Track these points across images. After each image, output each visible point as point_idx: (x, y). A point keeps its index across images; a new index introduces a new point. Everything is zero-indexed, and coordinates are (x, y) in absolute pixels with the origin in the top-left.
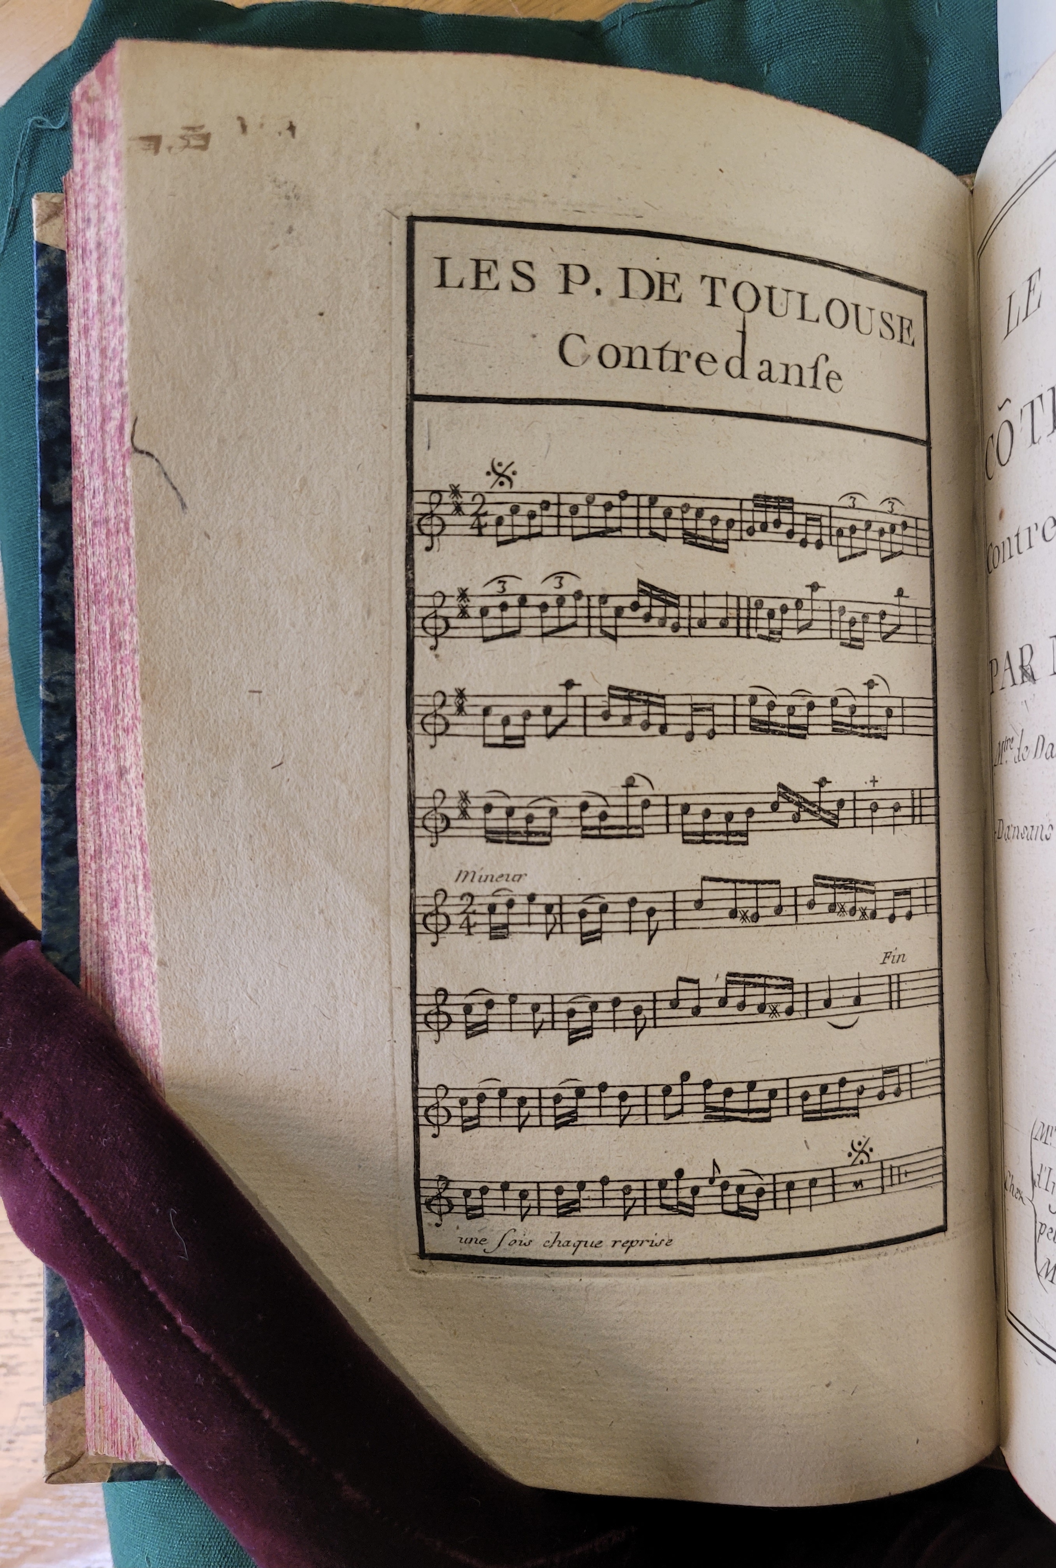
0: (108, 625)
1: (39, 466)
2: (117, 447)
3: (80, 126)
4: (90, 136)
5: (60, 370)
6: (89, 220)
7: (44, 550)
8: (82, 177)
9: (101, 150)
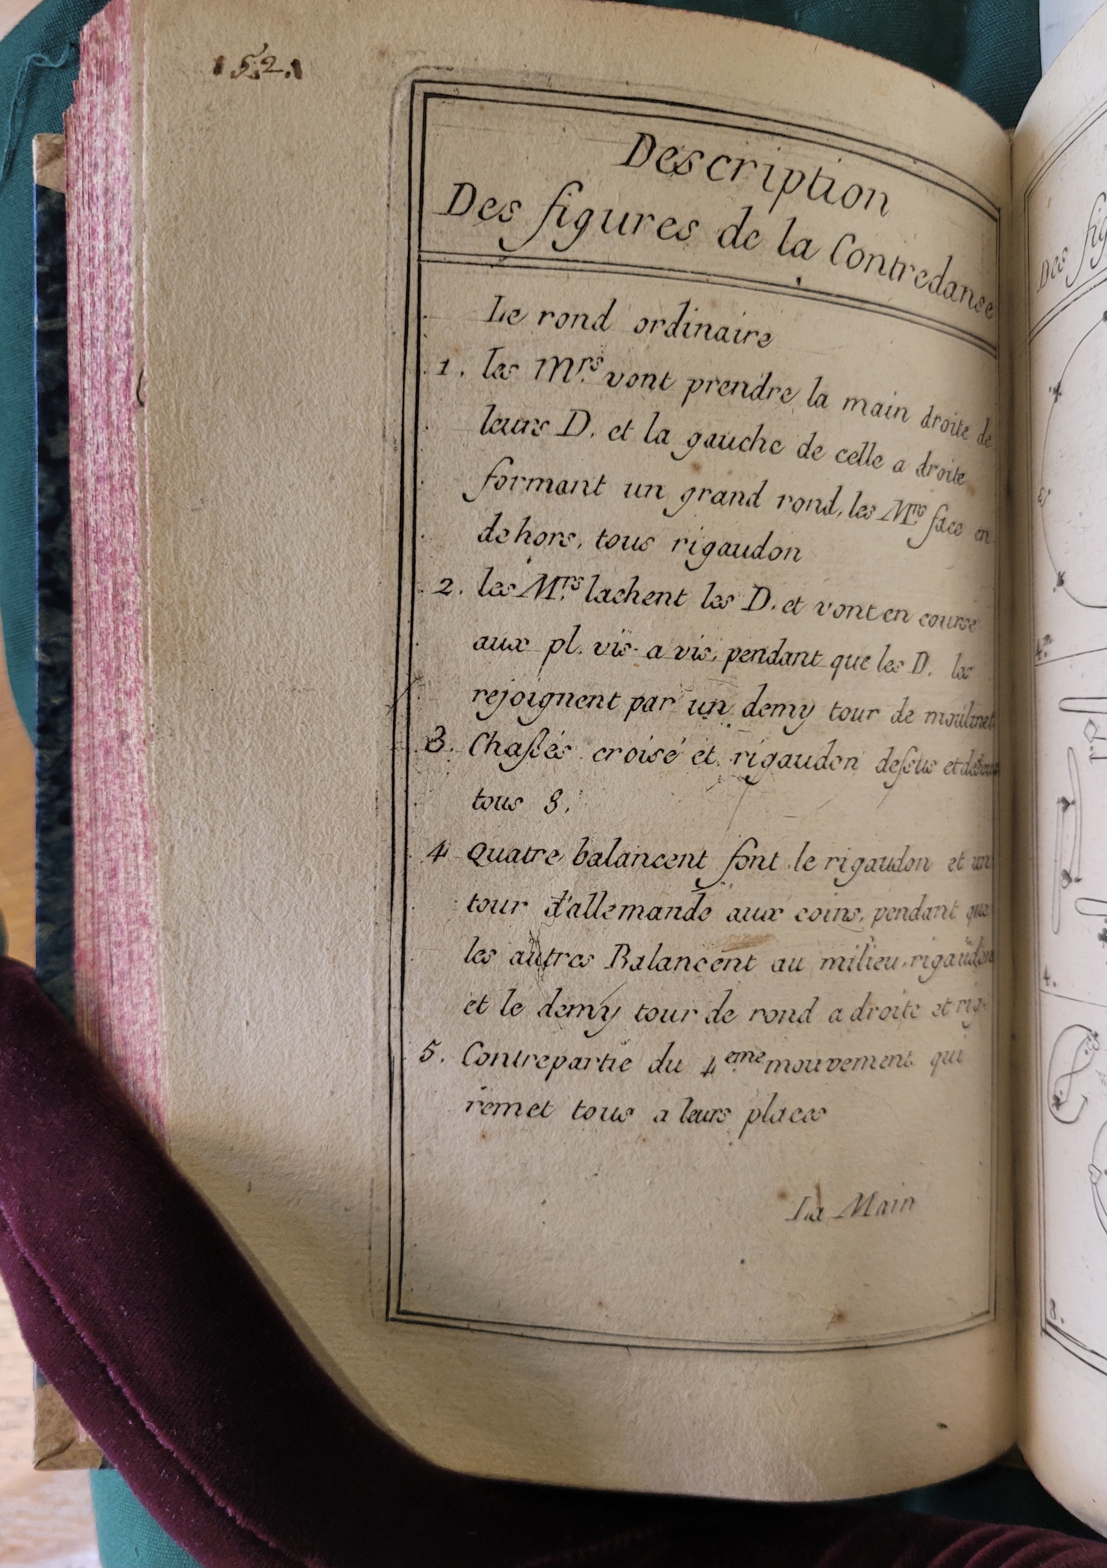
0: (110, 585)
1: (36, 418)
2: (123, 400)
3: (89, 67)
4: (98, 78)
5: (60, 320)
6: (96, 165)
7: (41, 507)
8: (90, 120)
9: (109, 93)
